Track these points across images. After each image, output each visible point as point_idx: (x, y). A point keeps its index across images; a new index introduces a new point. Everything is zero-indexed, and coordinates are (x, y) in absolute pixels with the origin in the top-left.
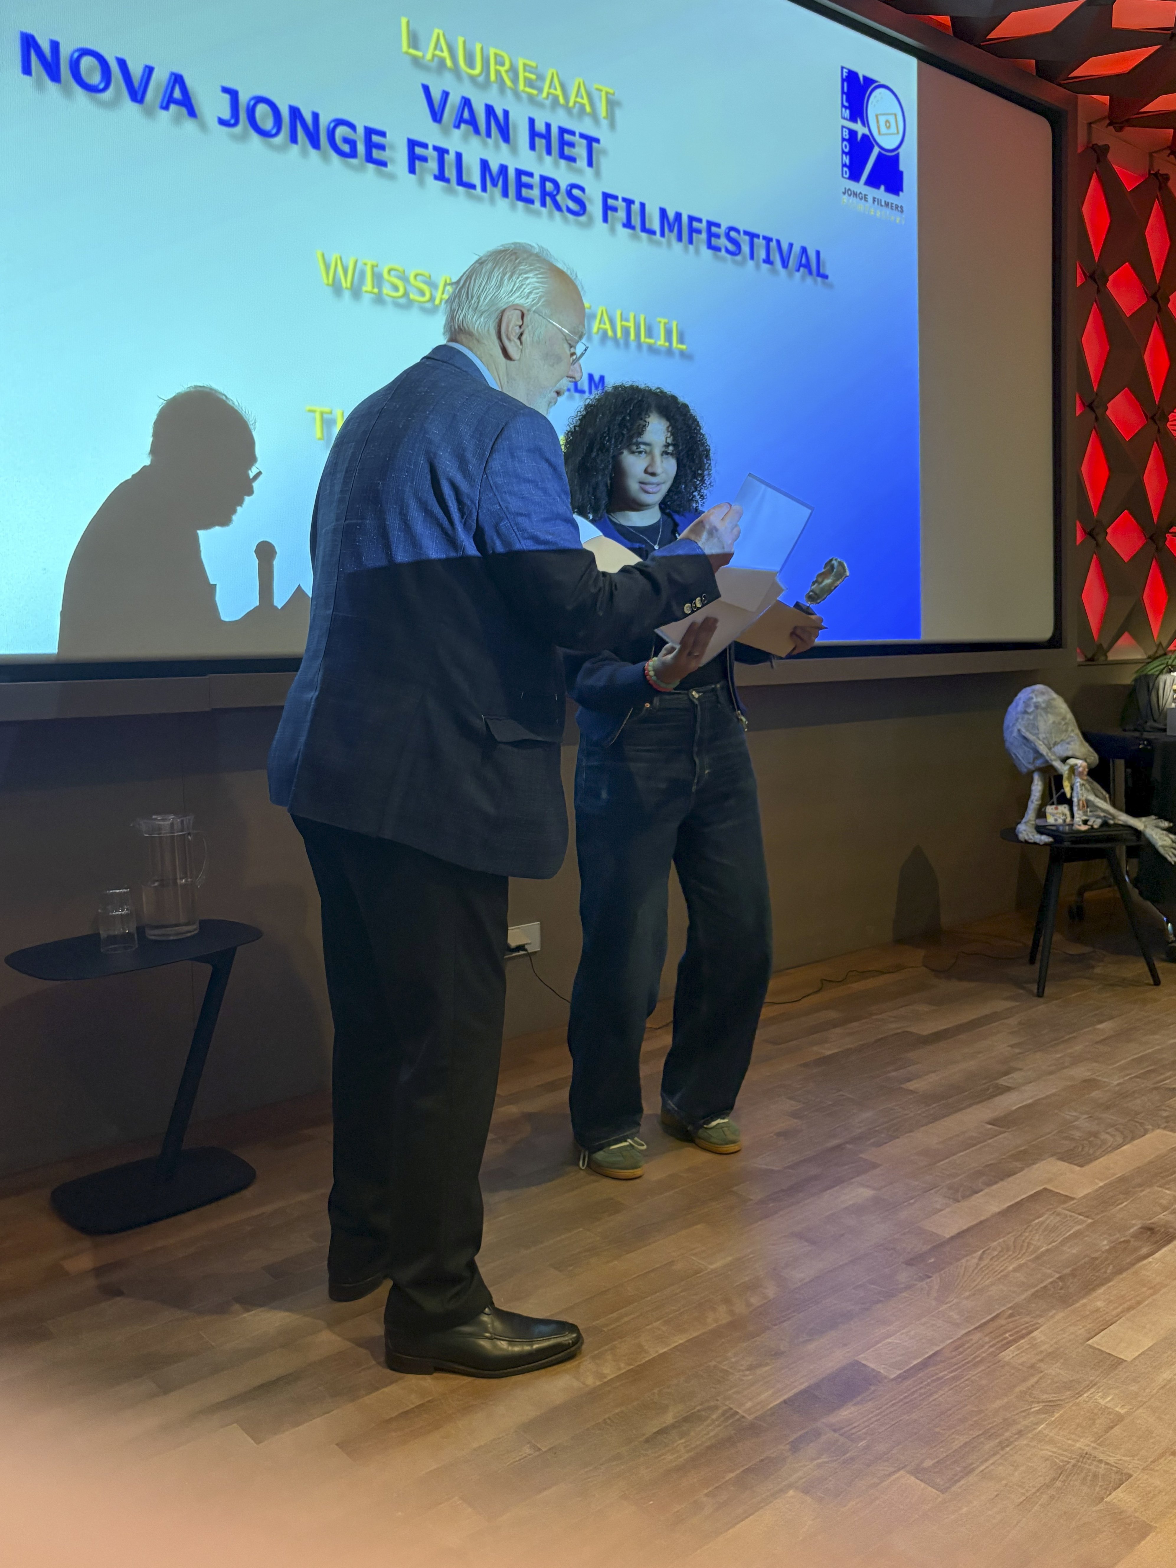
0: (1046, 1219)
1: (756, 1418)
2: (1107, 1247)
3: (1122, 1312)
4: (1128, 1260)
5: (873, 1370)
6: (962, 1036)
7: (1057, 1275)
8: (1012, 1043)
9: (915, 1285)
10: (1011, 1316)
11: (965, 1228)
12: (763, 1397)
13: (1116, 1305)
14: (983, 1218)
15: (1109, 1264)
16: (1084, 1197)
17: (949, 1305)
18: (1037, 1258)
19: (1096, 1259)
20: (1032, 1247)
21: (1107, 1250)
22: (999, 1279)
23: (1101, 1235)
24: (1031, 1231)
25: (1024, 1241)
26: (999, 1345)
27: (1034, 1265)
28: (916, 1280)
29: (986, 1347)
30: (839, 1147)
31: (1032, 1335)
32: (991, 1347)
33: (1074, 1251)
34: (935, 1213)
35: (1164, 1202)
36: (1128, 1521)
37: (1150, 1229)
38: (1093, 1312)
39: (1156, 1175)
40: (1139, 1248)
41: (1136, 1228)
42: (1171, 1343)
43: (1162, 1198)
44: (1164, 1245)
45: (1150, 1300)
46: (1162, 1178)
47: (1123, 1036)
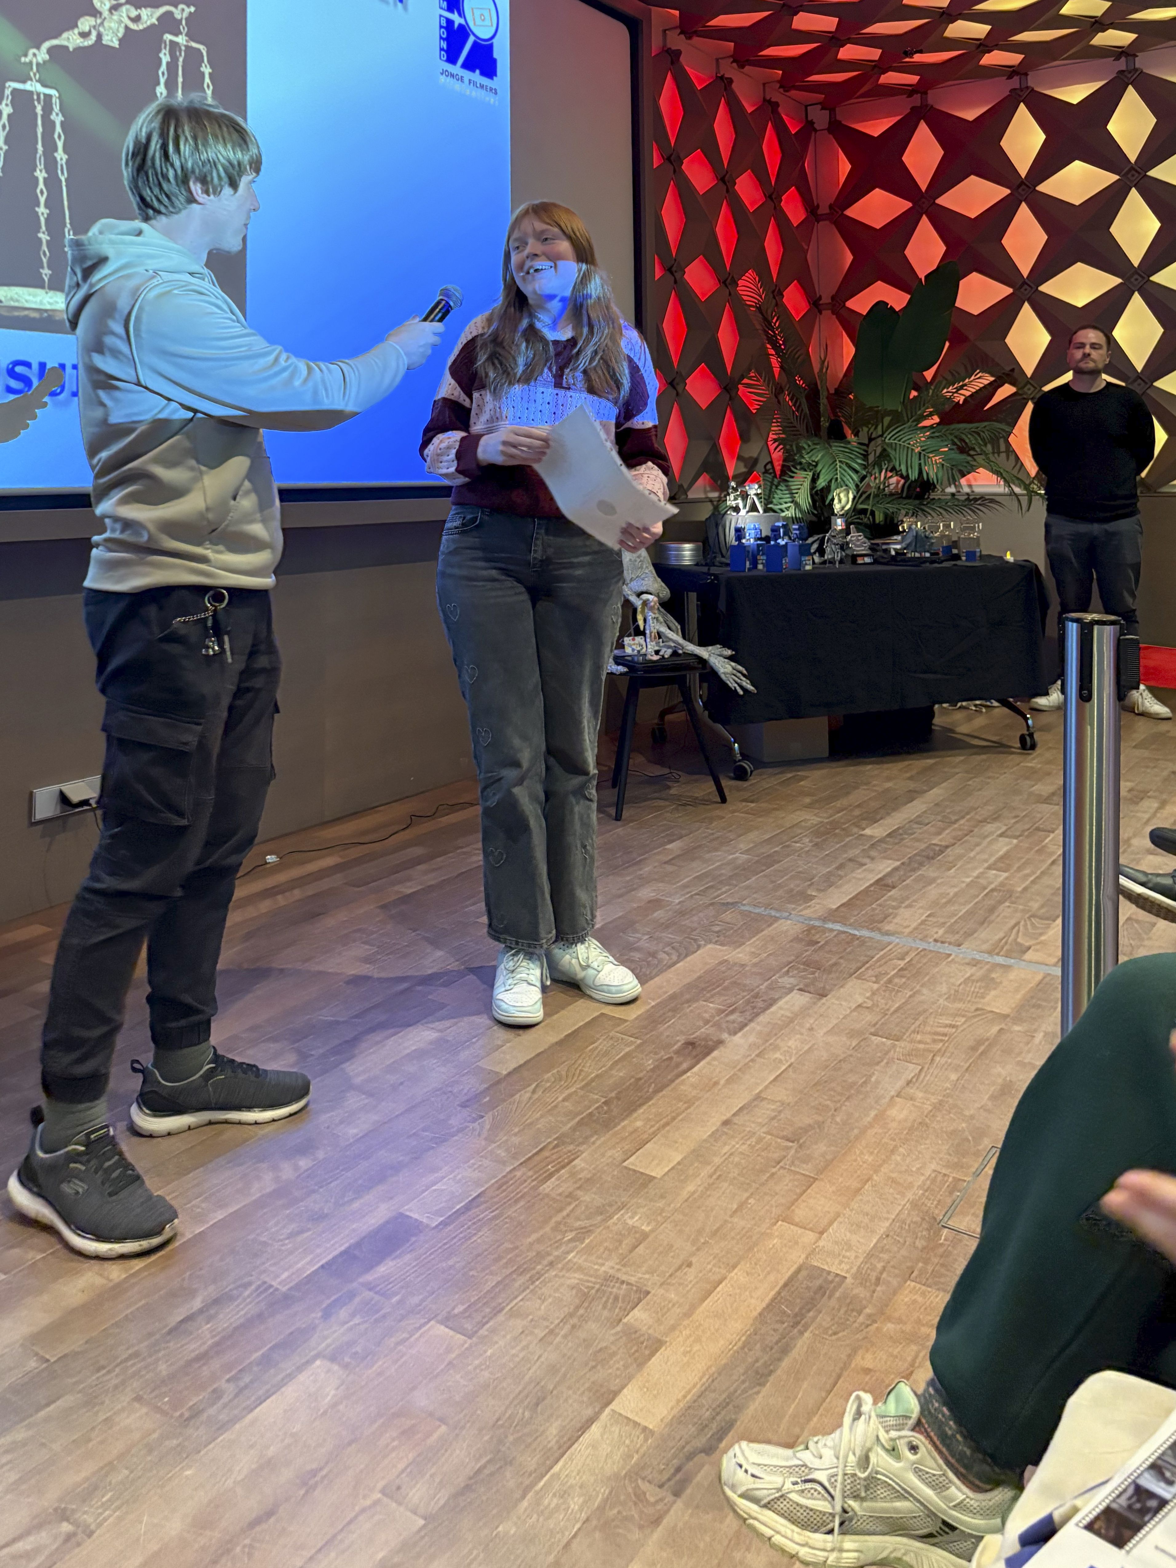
0: (600, 1044)
1: (290, 1288)
2: (652, 1067)
3: (659, 1129)
4: (669, 1078)
5: (416, 1220)
7: (604, 1100)
9: (467, 1127)
10: (556, 1146)
11: (521, 1062)
12: (298, 1266)
13: (653, 1124)
14: (541, 1050)
15: (652, 1083)
16: (636, 1018)
17: (497, 1144)
18: (587, 1084)
19: (639, 1079)
20: (584, 1074)
21: (651, 1070)
22: (549, 1111)
23: (647, 1055)
24: (584, 1058)
25: (576, 1069)
26: (540, 1178)
27: (583, 1092)
28: (469, 1122)
29: (528, 1182)
30: (408, 989)
31: (573, 1163)
32: (533, 1181)
33: (621, 1074)
34: (496, 1050)
35: (707, 1016)
36: (642, 1339)
37: (691, 1044)
38: (631, 1133)
39: (703, 989)
40: (681, 1063)
41: (679, 1044)
42: (698, 1155)
43: (706, 1012)
44: (703, 1058)
45: (684, 1115)
46: (709, 992)
47: (688, 854)
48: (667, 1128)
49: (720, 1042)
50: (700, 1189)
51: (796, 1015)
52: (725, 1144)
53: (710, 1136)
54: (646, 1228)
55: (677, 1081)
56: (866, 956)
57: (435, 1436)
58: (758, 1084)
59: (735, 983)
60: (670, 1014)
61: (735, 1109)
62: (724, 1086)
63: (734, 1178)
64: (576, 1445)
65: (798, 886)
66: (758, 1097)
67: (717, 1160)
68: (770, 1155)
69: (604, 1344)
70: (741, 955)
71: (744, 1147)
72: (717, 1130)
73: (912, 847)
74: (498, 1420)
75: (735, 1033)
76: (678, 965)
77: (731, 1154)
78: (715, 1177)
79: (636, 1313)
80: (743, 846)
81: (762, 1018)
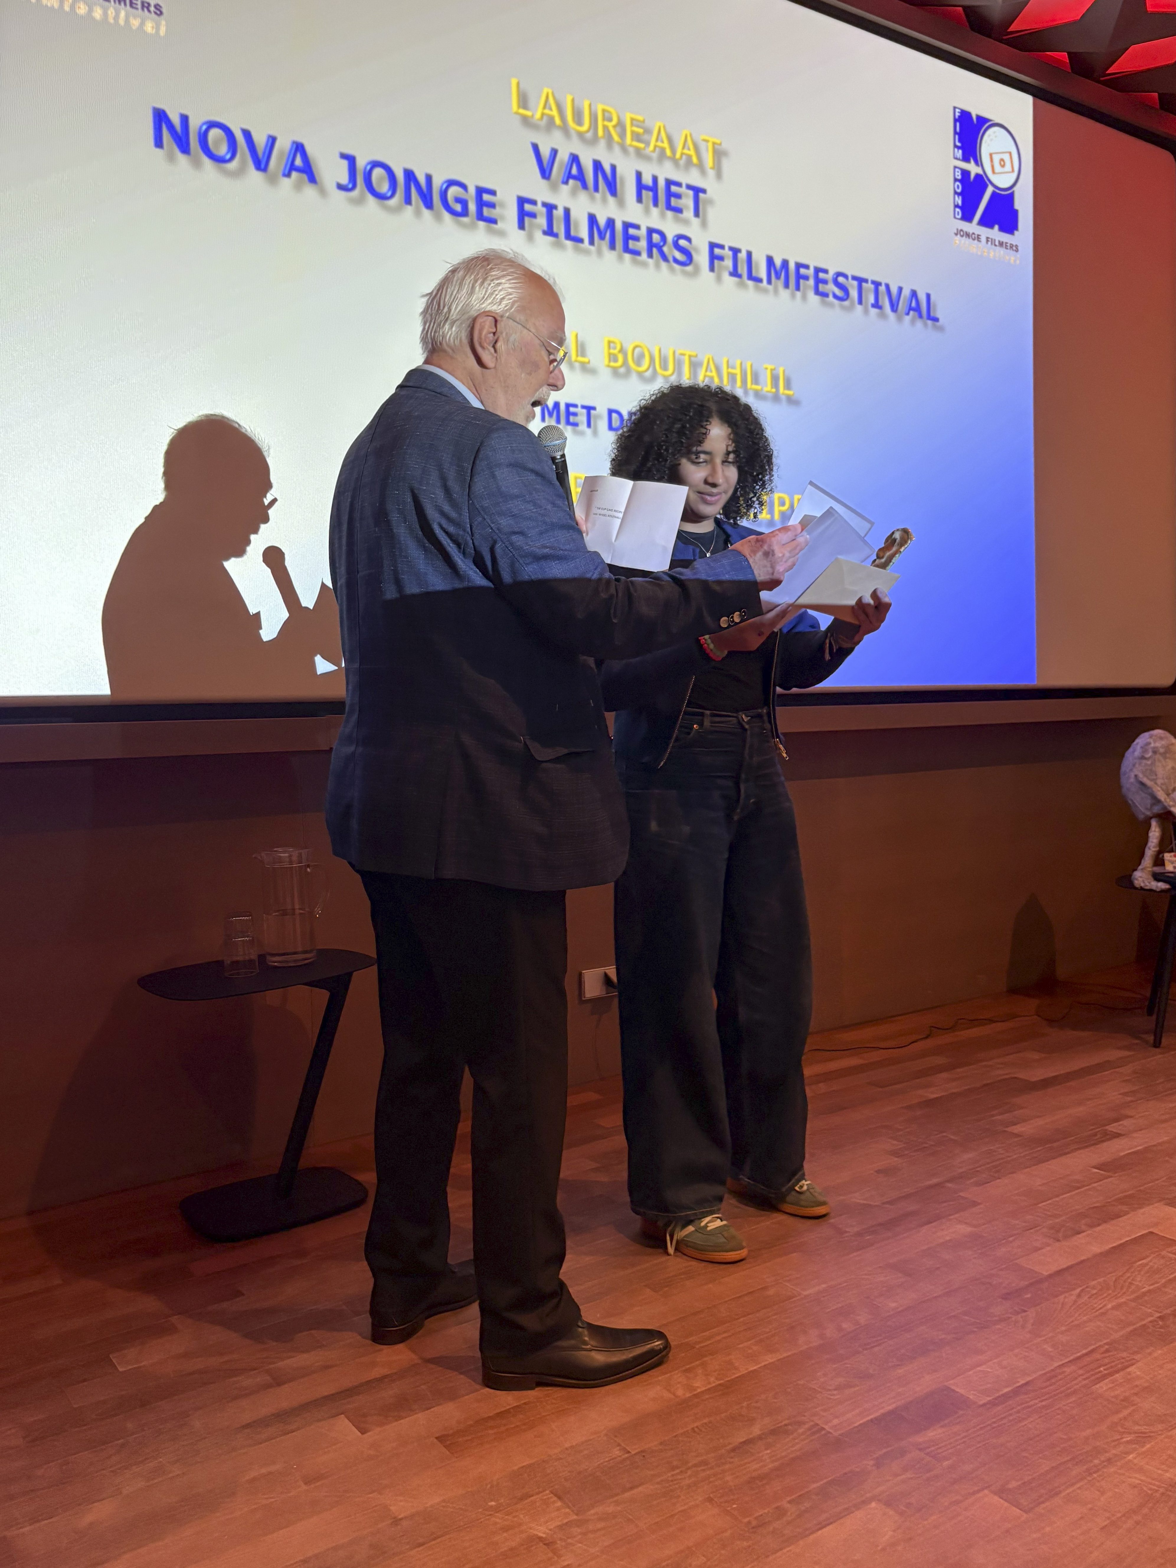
0: (1151, 1261)
1: (842, 1434)
5: (962, 1395)
6: (1072, 1083)
7: (1158, 1315)
8: (1123, 1091)
9: (1010, 1318)
10: (1107, 1351)
11: (1065, 1266)
12: (849, 1415)
14: (1083, 1258)
17: (1043, 1338)
18: (1138, 1297)
20: (1133, 1287)
22: (1098, 1316)
24: (1134, 1272)
25: (1125, 1281)
26: (1093, 1378)
27: (1134, 1304)
28: (1012, 1313)
29: (1080, 1379)
30: (940, 1185)
31: (1129, 1370)
32: (1084, 1379)
34: (1036, 1251)
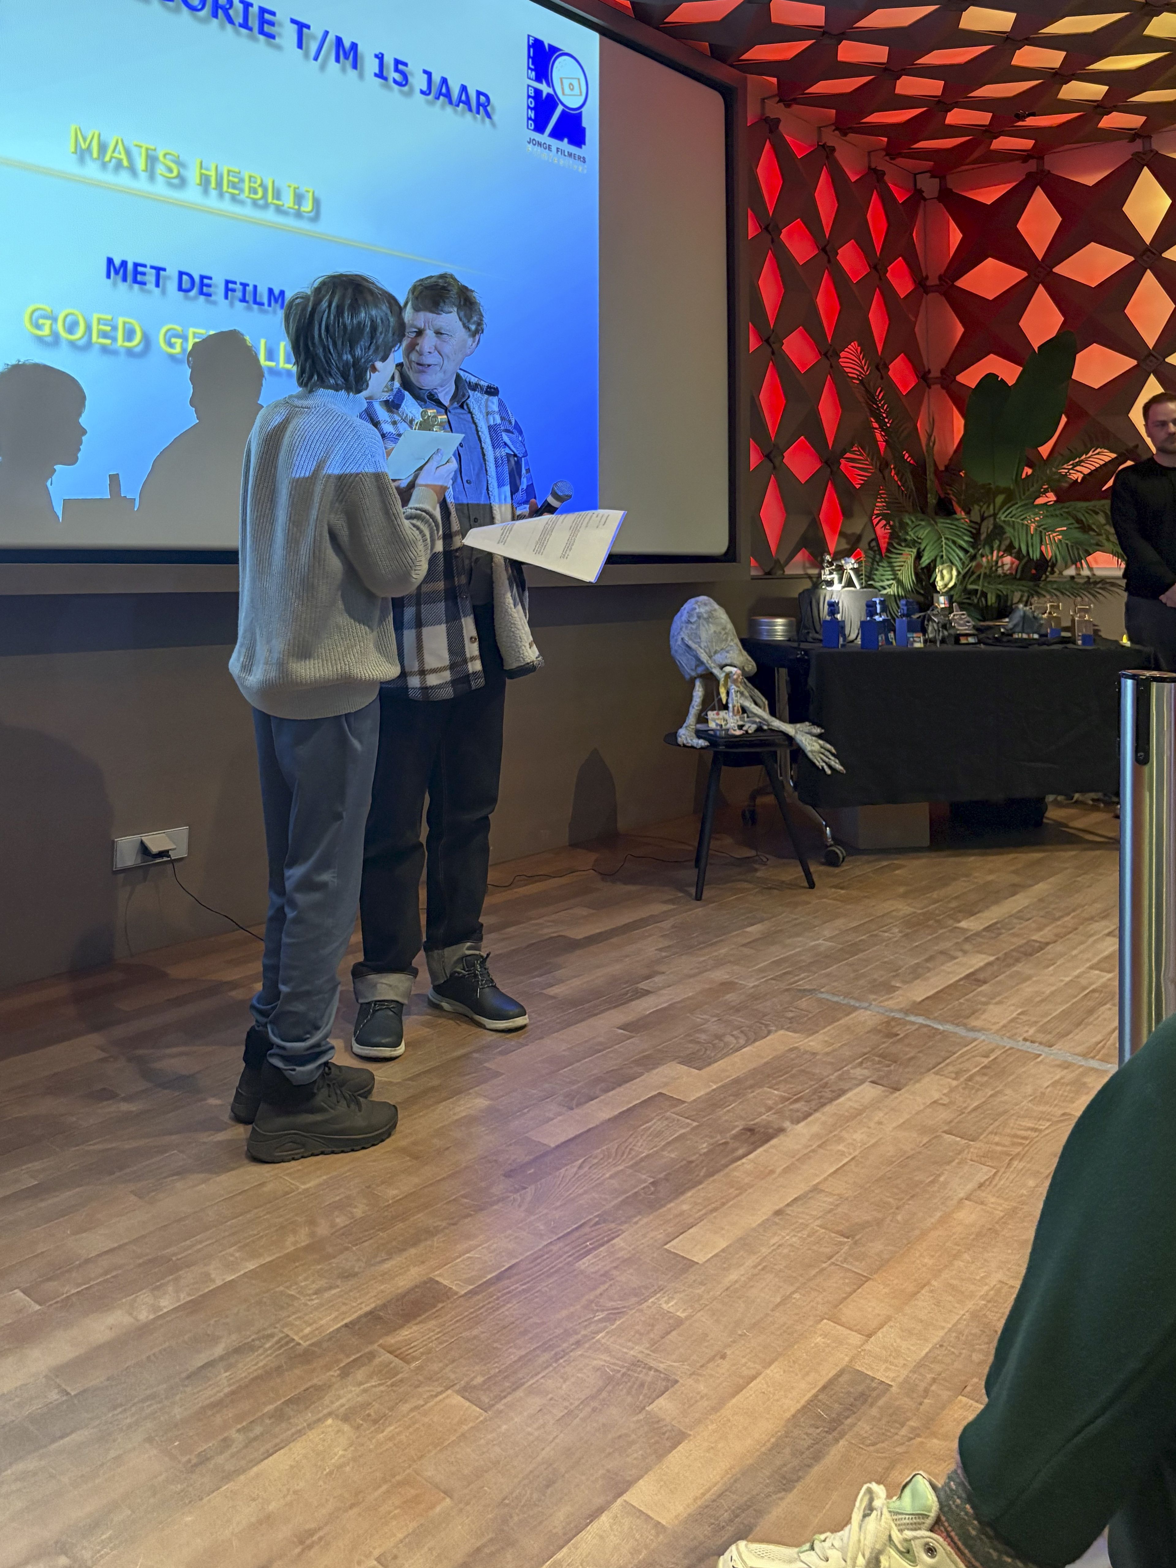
0: (654, 1124)
1: (312, 1345)
2: (705, 1150)
3: (705, 1214)
4: (723, 1162)
5: (445, 1286)
6: (614, 940)
7: (652, 1180)
8: (661, 946)
9: (509, 1197)
10: (596, 1224)
11: (572, 1136)
12: (322, 1322)
13: (701, 1208)
14: (591, 1126)
15: (703, 1167)
16: (695, 1101)
17: (537, 1216)
18: (636, 1164)
19: (691, 1162)
20: (633, 1153)
21: (704, 1154)
22: (593, 1188)
23: (702, 1138)
24: (636, 1137)
25: (626, 1148)
26: (578, 1254)
27: (631, 1171)
28: (511, 1192)
29: (564, 1257)
30: (465, 1056)
31: (614, 1241)
32: (569, 1256)
33: (673, 1156)
34: (547, 1122)
35: (770, 1102)
36: (665, 1429)
37: (751, 1130)
38: (677, 1216)
39: (769, 1076)
40: (737, 1149)
41: (737, 1129)
42: (745, 1244)
43: (769, 1099)
44: (761, 1146)
45: (735, 1201)
46: (774, 1078)
47: (768, 939)
48: (715, 1214)
49: (781, 1130)
50: (743, 1279)
51: (865, 1108)
52: (775, 1234)
53: (759, 1225)
54: (683, 1315)
55: (731, 1167)
56: (948, 1051)
57: (438, 1509)
58: (817, 1175)
59: (803, 1071)
60: (732, 1098)
61: (790, 1200)
62: (780, 1175)
63: (780, 1271)
64: (583, 1533)
65: (882, 976)
66: (816, 1189)
67: (765, 1251)
68: (821, 1250)
69: (624, 1431)
70: (814, 1043)
71: (794, 1239)
72: (767, 1220)
73: (1009, 942)
74: (504, 1499)
75: (798, 1122)
76: (744, 1050)
77: (780, 1246)
78: (760, 1267)
79: (662, 1402)
80: (827, 933)
81: (827, 1109)
